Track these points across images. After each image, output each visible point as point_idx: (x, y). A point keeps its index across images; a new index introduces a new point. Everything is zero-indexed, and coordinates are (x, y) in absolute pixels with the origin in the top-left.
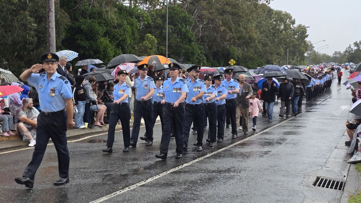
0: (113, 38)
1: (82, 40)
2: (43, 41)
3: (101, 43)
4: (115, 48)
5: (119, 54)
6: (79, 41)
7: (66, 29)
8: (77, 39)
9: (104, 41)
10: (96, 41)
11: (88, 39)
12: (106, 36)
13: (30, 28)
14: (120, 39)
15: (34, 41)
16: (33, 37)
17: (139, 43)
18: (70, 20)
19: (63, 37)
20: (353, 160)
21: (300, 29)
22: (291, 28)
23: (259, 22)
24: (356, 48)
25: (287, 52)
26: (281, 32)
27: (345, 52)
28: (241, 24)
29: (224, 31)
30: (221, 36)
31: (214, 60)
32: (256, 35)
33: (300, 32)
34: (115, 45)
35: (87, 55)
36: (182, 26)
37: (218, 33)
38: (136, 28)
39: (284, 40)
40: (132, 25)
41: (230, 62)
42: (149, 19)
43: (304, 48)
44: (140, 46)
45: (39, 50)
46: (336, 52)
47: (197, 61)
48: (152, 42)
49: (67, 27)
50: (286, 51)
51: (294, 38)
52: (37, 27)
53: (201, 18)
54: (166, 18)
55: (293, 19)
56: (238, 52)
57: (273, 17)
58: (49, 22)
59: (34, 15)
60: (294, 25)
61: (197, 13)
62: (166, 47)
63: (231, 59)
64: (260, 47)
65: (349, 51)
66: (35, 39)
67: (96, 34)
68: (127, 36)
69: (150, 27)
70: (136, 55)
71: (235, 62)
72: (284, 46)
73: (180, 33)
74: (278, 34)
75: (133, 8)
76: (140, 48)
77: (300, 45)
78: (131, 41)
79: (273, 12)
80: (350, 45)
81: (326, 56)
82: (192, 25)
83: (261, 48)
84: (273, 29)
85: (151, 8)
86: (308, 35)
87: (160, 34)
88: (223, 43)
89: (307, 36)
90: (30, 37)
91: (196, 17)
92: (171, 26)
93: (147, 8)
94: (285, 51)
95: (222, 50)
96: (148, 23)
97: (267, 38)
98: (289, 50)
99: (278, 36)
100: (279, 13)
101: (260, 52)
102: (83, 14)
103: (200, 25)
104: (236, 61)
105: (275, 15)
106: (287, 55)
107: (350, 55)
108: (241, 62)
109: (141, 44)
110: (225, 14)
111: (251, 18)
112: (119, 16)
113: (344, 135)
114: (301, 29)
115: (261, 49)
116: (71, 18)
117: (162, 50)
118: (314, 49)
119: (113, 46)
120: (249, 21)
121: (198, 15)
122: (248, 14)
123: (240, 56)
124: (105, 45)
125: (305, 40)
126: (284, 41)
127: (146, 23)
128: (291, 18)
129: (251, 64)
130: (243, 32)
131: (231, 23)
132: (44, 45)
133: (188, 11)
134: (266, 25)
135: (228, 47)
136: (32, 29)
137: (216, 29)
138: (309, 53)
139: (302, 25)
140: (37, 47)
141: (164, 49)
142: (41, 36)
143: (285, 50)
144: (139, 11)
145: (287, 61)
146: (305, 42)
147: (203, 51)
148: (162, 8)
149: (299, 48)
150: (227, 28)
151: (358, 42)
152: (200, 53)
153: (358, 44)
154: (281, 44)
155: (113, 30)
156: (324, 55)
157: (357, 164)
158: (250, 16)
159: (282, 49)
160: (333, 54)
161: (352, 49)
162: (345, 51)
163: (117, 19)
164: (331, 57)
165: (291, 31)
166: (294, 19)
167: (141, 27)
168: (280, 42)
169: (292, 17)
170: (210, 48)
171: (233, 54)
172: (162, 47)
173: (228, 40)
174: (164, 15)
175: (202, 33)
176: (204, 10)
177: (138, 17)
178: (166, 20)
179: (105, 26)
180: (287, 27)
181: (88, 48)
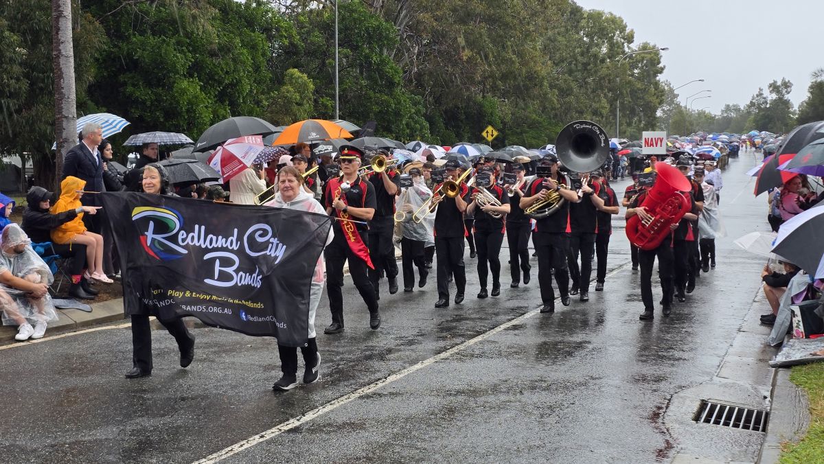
0: (210, 79)
1: (136, 85)
2: (41, 89)
3: (184, 91)
4: (216, 102)
5: (224, 118)
6: (130, 89)
7: (97, 60)
8: (125, 84)
9: (190, 88)
10: (171, 87)
11: (149, 84)
12: (191, 76)
13: (11, 59)
14: (226, 81)
15: (20, 88)
16: (18, 79)
17: (270, 90)
18: (105, 38)
19: (90, 77)
20: (784, 360)
21: (644, 53)
22: (623, 52)
23: (549, 39)
24: (774, 96)
25: (616, 109)
26: (603, 61)
27: (749, 107)
28: (509, 43)
29: (470, 60)
30: (462, 73)
31: (447, 128)
32: (544, 68)
33: (645, 62)
34: (216, 96)
35: (149, 120)
36: (372, 49)
37: (455, 64)
38: (264, 55)
39: (609, 80)
40: (253, 47)
41: (484, 134)
42: (294, 32)
43: (655, 97)
44: (273, 98)
45: (34, 109)
46: (728, 106)
47: (408, 131)
48: (301, 89)
49: (101, 55)
50: (613, 106)
51: (632, 75)
52: (29, 55)
53: (415, 30)
54: (334, 32)
55: (628, 30)
56: (503, 108)
57: (583, 27)
58: (59, 43)
59: (19, 26)
60: (631, 45)
61: (407, 20)
62: (335, 101)
63: (486, 127)
64: (553, 96)
65: (759, 104)
66: (23, 84)
67: (169, 72)
68: (242, 74)
69: (295, 54)
70: (263, 119)
71: (495, 133)
72: (610, 94)
73: (366, 66)
74: (596, 65)
75: (254, 9)
76: (272, 104)
77: (645, 91)
78: (251, 86)
79: (583, 14)
80: (761, 90)
81: (705, 116)
82: (394, 48)
83: (558, 100)
84: (582, 54)
85: (297, 6)
86: (664, 67)
87: (320, 69)
88: (468, 89)
89: (661, 71)
90: (11, 79)
91: (404, 28)
92: (345, 50)
93: (287, 8)
94: (611, 105)
95: (466, 106)
96: (291, 44)
97: (570, 75)
98: (622, 103)
99: (596, 72)
100: (595, 17)
101: (553, 109)
102: (138, 23)
103: (412, 47)
104: (498, 130)
105: (588, 22)
106: (615, 115)
107: (761, 114)
108: (509, 132)
109: (276, 92)
110: (472, 20)
111: (532, 28)
112: (222, 28)
113: (756, 300)
114: (647, 53)
115: (555, 101)
116: (108, 34)
117: (326, 106)
118: (678, 100)
119: (209, 98)
120: (527, 35)
121: (408, 22)
122: (524, 18)
123: (508, 119)
124: (191, 97)
125: (658, 78)
126: (609, 83)
127: (286, 42)
128: (623, 29)
129: (534, 138)
130: (513, 62)
131: (485, 41)
132: (46, 99)
133: (386, 14)
134: (566, 46)
135: (479, 98)
136: (15, 61)
137: (451, 57)
138: (666, 109)
139: (649, 44)
140: (28, 105)
141: (329, 104)
142: (38, 77)
143: (612, 102)
144: (270, 15)
145: (616, 128)
146: (657, 84)
147: (420, 107)
148: (323, 7)
149: (643, 98)
150: (476, 53)
151: (779, 83)
152: (416, 113)
153: (779, 86)
154: (602, 90)
155: (208, 60)
156: (701, 114)
157: (794, 368)
158: (528, 24)
159: (604, 100)
160: (723, 111)
161: (764, 98)
162: (748, 103)
163: (218, 35)
164: (717, 117)
165: (625, 59)
166: (632, 31)
167: (274, 52)
168: (599, 86)
169: (626, 27)
170: (438, 101)
171: (491, 114)
172: (326, 101)
173: (480, 83)
174: (328, 24)
175: (418, 66)
176: (422, 12)
177: (266, 30)
178: (333, 36)
179: (189, 51)
180: (615, 50)
181: (152, 104)
